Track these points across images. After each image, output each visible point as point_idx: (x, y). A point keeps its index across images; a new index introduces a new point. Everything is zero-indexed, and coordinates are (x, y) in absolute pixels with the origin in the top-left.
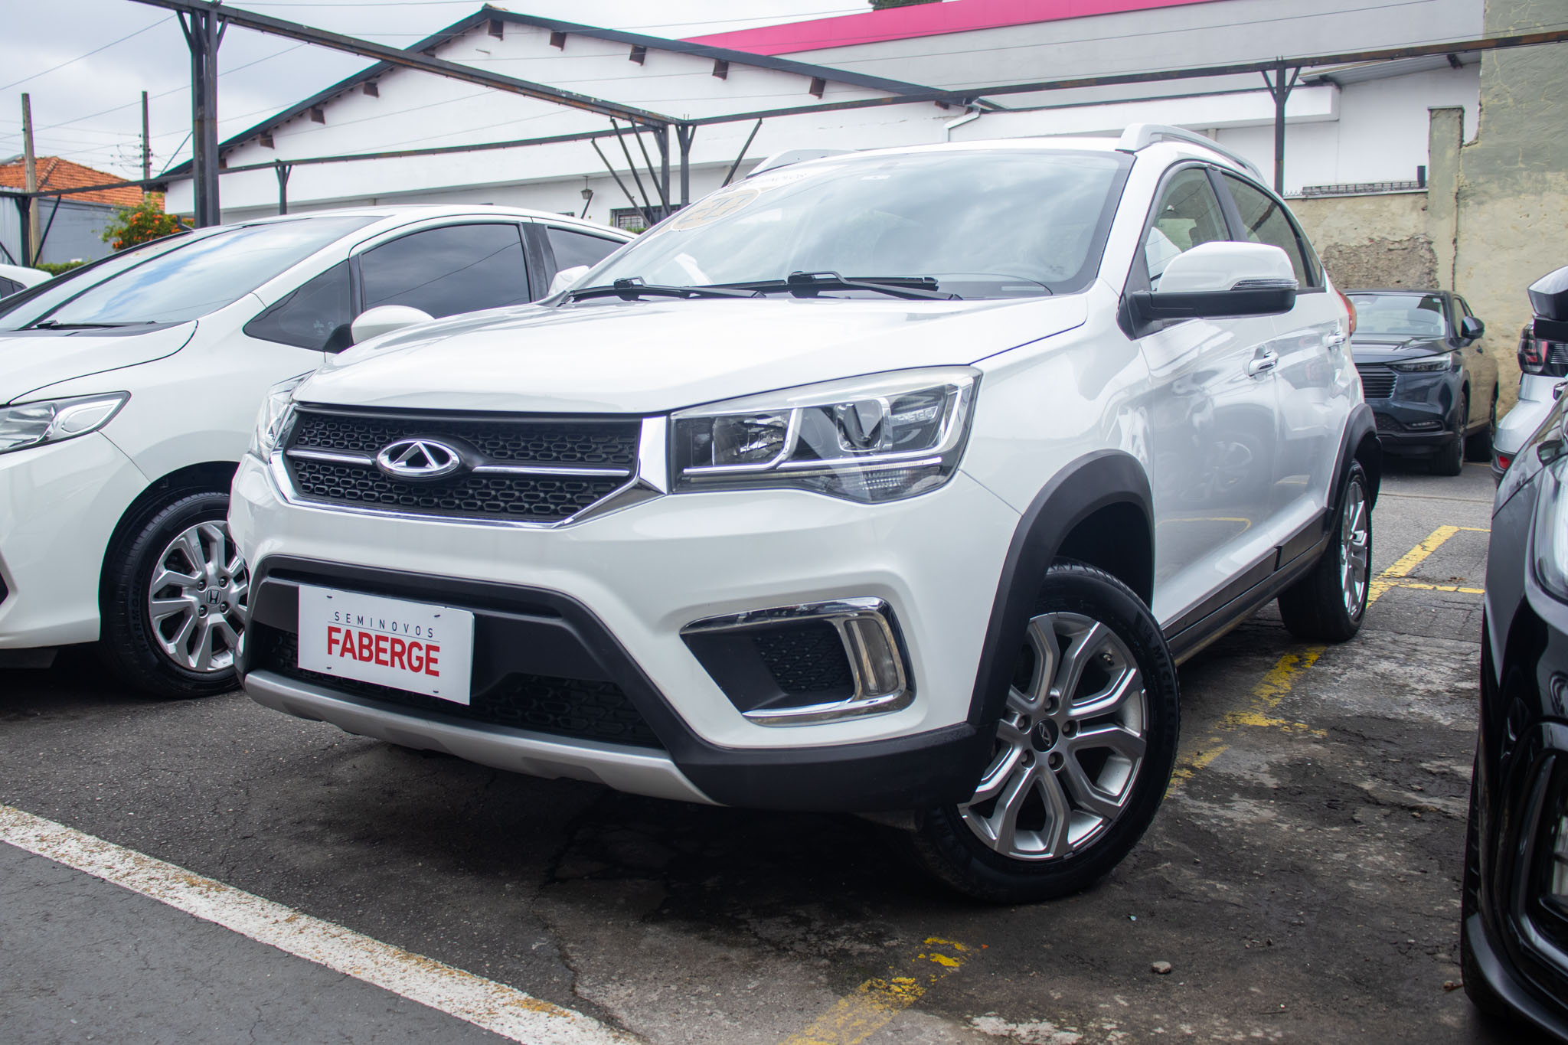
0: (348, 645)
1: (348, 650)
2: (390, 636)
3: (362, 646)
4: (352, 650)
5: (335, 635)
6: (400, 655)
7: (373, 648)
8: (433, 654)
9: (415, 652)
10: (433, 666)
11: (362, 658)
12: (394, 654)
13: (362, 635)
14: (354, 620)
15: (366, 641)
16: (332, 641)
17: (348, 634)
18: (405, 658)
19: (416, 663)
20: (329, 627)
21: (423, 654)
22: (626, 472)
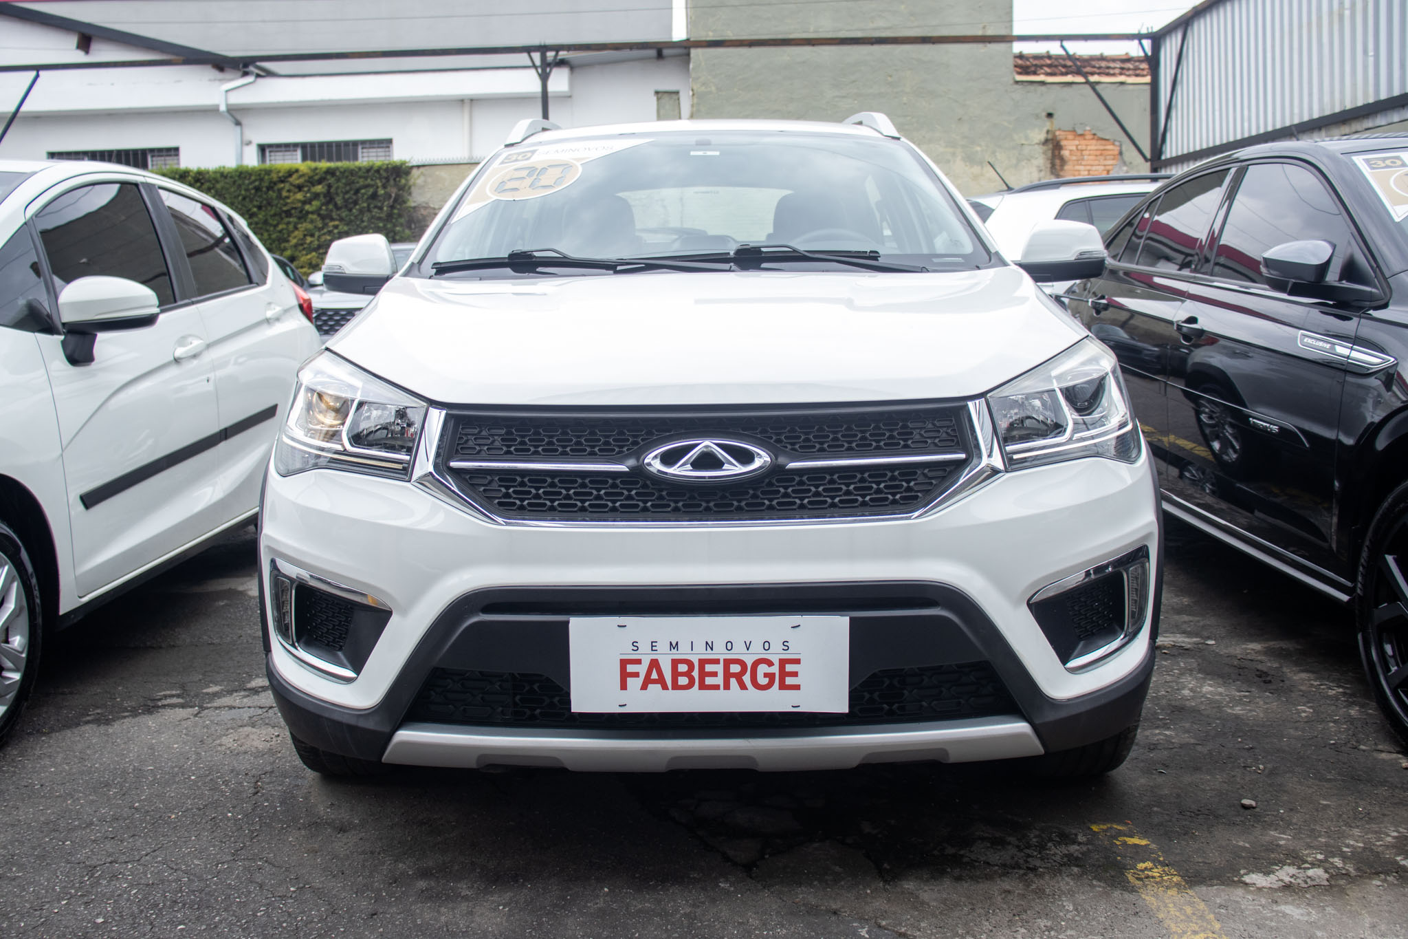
0: (654, 676)
1: (655, 682)
2: (722, 658)
3: (676, 674)
4: (661, 681)
5: (631, 668)
6: (739, 677)
7: (696, 674)
8: (789, 668)
9: (763, 669)
10: (789, 681)
11: (676, 686)
12: (728, 675)
13: (675, 663)
14: (663, 647)
15: (683, 668)
16: (625, 676)
17: (654, 664)
18: (747, 678)
19: (763, 681)
20: (621, 660)
21: (775, 669)
22: (963, 456)
